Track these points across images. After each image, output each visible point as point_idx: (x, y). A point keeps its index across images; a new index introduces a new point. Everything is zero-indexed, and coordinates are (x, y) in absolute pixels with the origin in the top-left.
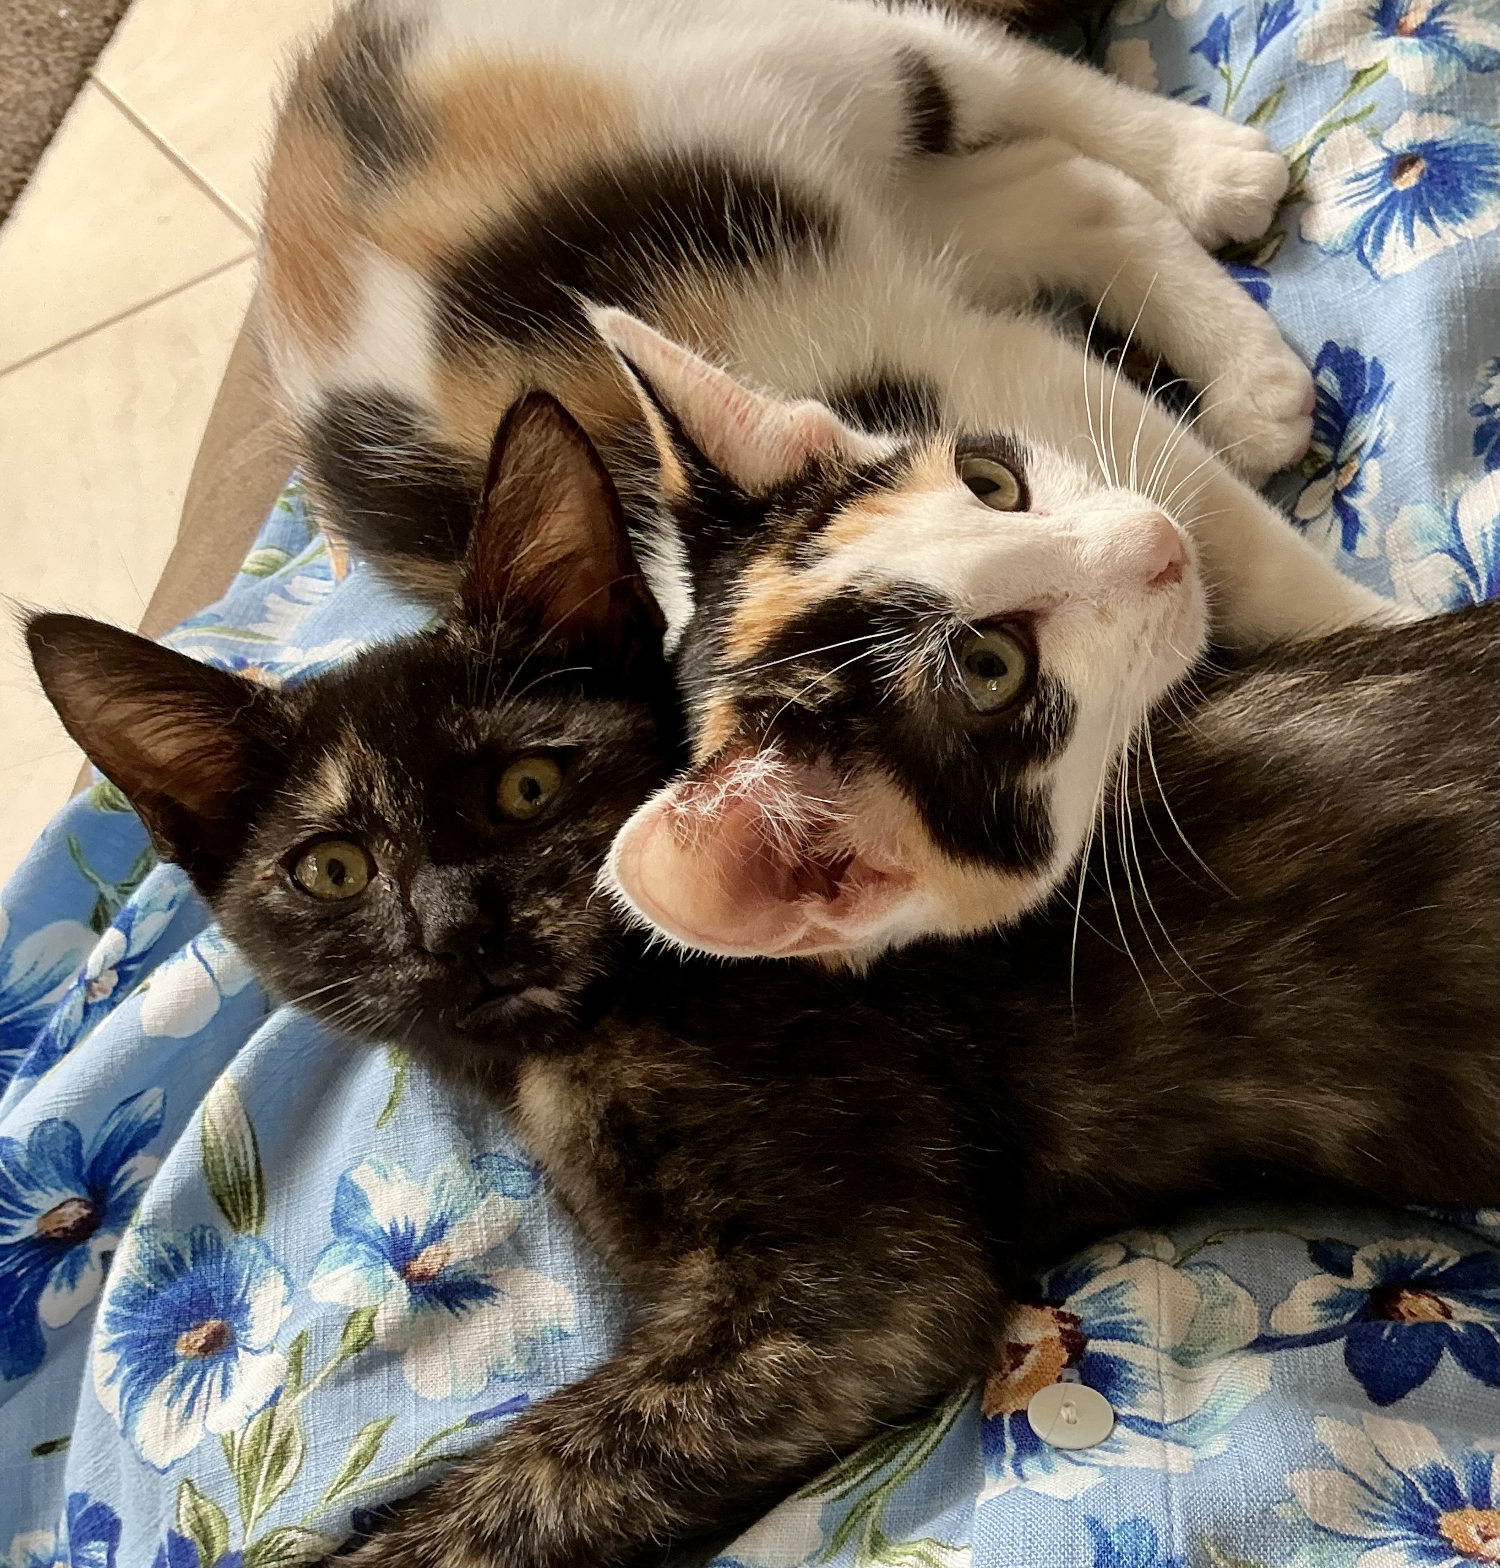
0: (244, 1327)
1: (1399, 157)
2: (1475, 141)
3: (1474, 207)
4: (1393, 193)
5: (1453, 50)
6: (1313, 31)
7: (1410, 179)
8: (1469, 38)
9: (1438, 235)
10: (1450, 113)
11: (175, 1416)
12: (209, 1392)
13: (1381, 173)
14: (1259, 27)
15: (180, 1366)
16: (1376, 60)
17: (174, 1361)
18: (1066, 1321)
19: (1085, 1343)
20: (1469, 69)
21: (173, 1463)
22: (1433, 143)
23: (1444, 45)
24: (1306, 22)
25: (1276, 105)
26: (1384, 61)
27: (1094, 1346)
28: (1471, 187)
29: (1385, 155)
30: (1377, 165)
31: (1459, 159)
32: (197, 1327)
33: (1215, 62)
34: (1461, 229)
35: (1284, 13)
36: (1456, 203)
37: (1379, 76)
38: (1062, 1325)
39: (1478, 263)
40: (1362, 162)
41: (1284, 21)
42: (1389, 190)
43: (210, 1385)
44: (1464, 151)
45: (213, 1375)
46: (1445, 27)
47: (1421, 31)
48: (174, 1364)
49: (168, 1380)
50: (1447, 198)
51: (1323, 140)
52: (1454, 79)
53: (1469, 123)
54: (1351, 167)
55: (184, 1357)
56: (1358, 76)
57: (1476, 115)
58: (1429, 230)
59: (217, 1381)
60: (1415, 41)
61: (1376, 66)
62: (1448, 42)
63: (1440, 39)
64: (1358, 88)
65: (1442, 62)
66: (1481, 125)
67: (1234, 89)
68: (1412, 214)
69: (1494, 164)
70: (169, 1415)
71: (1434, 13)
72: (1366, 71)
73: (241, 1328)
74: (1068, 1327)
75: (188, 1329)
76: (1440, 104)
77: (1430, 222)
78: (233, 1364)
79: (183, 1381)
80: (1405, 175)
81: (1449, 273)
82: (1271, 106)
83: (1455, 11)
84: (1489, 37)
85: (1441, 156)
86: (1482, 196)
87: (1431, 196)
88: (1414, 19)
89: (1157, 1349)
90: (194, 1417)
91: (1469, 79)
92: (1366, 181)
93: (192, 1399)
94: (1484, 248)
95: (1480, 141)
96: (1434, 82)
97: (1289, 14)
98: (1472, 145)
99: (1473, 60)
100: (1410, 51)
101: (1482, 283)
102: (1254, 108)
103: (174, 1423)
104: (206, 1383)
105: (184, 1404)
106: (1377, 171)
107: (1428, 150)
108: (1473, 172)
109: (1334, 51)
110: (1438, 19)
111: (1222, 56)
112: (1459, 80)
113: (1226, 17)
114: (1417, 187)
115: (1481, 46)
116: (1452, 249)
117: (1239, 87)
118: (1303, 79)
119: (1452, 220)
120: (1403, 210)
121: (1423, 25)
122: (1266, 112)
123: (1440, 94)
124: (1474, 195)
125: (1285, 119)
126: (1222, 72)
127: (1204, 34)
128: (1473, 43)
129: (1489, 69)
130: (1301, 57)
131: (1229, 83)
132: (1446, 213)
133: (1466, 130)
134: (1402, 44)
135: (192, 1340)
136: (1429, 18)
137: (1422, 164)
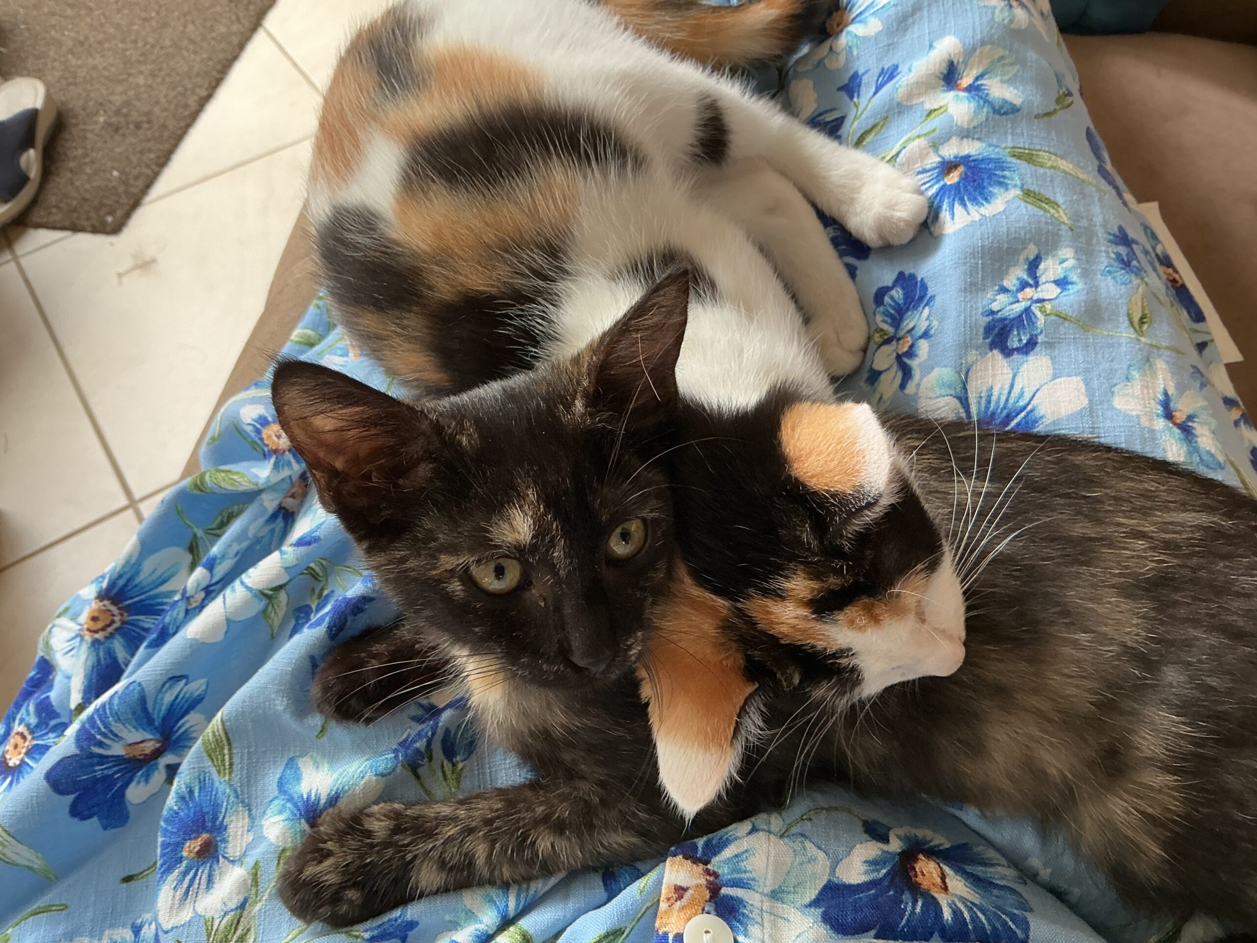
0: (224, 841)
1: (948, 162)
2: (993, 156)
3: (991, 197)
4: (944, 185)
5: (986, 101)
6: (907, 85)
7: (953, 178)
8: (997, 95)
9: (968, 213)
10: (979, 139)
11: (177, 898)
12: (199, 884)
13: (937, 170)
14: (878, 80)
15: (184, 864)
16: (942, 104)
17: (180, 860)
18: (710, 875)
19: (720, 889)
20: (994, 113)
21: (172, 928)
22: (968, 156)
23: (981, 98)
24: (903, 79)
25: (882, 126)
26: (946, 105)
27: (724, 891)
28: (989, 184)
29: (940, 159)
30: (934, 165)
31: (983, 166)
32: (196, 838)
33: (852, 97)
34: (982, 210)
35: (892, 73)
36: (981, 194)
37: (942, 113)
38: (708, 877)
39: (991, 231)
40: (926, 162)
41: (891, 77)
42: (942, 183)
43: (200, 879)
44: (987, 161)
45: (203, 872)
46: (983, 87)
47: (969, 89)
48: (181, 862)
49: (176, 872)
50: (975, 190)
51: (904, 147)
52: (984, 119)
53: (990, 146)
54: (919, 165)
55: (187, 858)
56: (931, 112)
57: (995, 141)
58: (963, 210)
59: (205, 876)
60: (965, 94)
61: (941, 107)
62: (984, 96)
63: (980, 94)
64: (929, 119)
65: (979, 108)
66: (997, 146)
67: (859, 113)
68: (954, 200)
69: (1003, 170)
70: (174, 896)
71: (977, 79)
72: (935, 110)
73: (221, 841)
74: (711, 879)
75: (190, 839)
76: (974, 134)
77: (964, 205)
78: (215, 867)
79: (185, 874)
80: (951, 175)
81: (973, 236)
82: (879, 127)
83: (990, 78)
84: (1008, 94)
85: (972, 164)
86: (996, 190)
87: (966, 190)
88: (966, 81)
89: (762, 894)
90: (188, 901)
91: (993, 119)
92: (928, 174)
93: (189, 887)
94: (995, 221)
95: (997, 156)
96: (972, 120)
97: (895, 73)
98: (991, 159)
99: (997, 108)
100: (961, 100)
101: (992, 243)
102: (869, 126)
103: (177, 902)
104: (198, 877)
105: (183, 890)
106: (935, 168)
107: (966, 160)
108: (991, 175)
109: (918, 98)
110: (979, 82)
111: (856, 95)
112: (987, 120)
113: (860, 73)
114: (959, 183)
115: (1003, 99)
116: (975, 222)
117: (862, 113)
118: (899, 112)
119: (977, 204)
120: (949, 197)
121: (970, 85)
122: (876, 130)
123: (975, 128)
124: (991, 189)
125: (886, 135)
126: (855, 104)
127: (846, 81)
128: (998, 98)
129: (1005, 113)
130: (899, 100)
131: (857, 111)
132: (974, 200)
133: (988, 149)
134: (957, 96)
135: (192, 847)
136: (974, 82)
137: (961, 169)
